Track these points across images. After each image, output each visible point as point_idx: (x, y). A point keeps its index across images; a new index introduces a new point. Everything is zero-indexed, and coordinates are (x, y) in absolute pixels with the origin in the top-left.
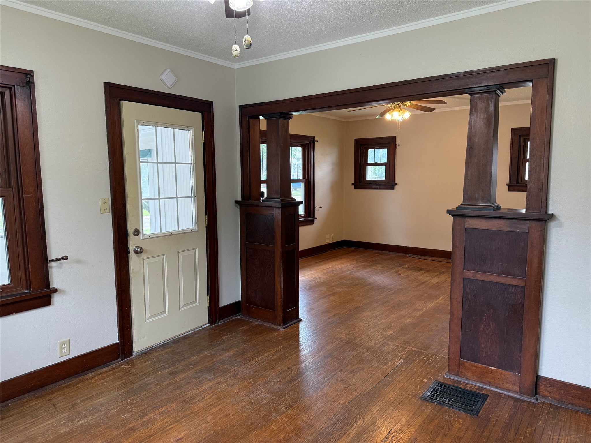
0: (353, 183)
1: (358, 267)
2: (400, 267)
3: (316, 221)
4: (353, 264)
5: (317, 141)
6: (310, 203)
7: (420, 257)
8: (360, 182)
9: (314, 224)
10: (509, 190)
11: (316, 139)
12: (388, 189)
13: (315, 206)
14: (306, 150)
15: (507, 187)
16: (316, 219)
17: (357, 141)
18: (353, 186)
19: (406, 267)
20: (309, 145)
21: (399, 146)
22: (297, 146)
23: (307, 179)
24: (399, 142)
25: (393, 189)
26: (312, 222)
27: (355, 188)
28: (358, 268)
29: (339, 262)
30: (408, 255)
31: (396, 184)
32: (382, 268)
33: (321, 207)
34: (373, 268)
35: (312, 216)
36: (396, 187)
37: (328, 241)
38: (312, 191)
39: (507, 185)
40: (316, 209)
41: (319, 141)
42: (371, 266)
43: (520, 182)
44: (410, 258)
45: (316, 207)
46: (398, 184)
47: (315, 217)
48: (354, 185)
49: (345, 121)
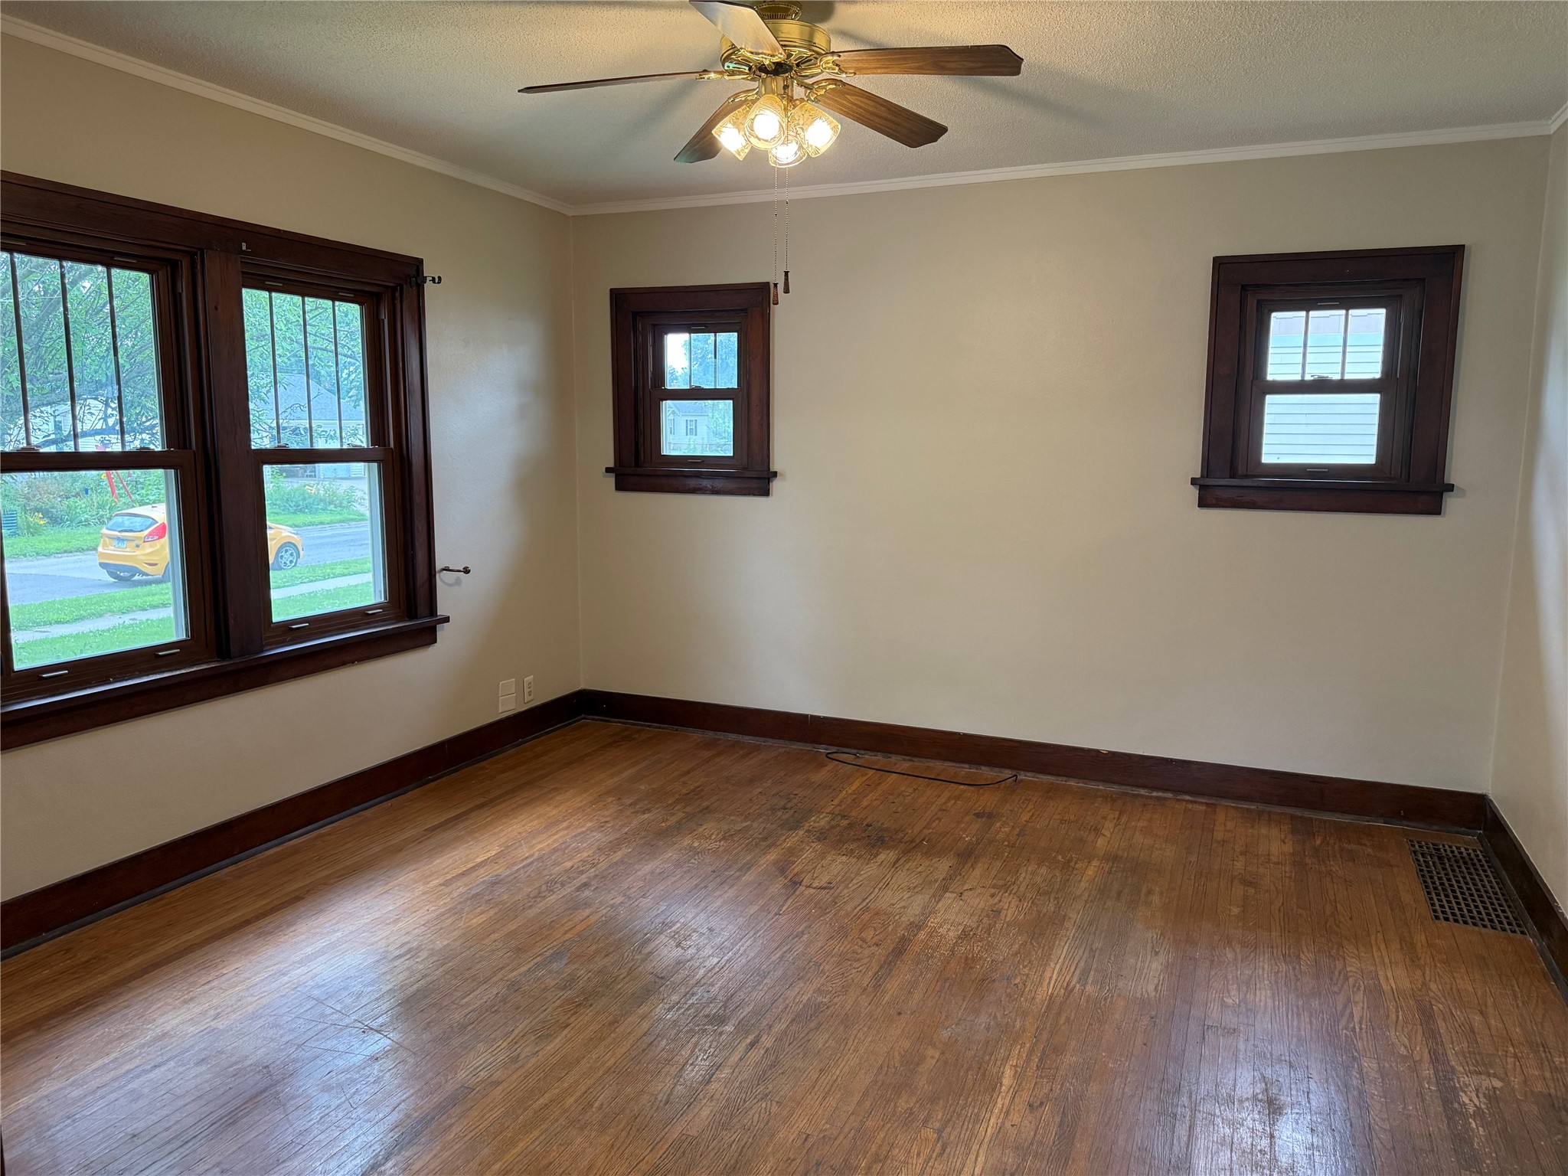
0: (611, 464)
1: (615, 846)
2: (796, 827)
3: (443, 632)
4: (601, 826)
5: (433, 280)
6: (414, 556)
7: (868, 757)
8: (637, 465)
9: (436, 642)
10: (1203, 503)
11: (428, 271)
12: (745, 495)
13: (439, 565)
14: (384, 316)
15: (1194, 492)
16: (446, 620)
17: (620, 299)
18: (611, 480)
19: (822, 823)
20: (397, 295)
21: (787, 291)
22: (334, 294)
23: (392, 445)
24: (786, 273)
25: (766, 493)
26: (425, 636)
27: (620, 487)
28: (619, 855)
29: (538, 817)
30: (822, 750)
31: (775, 474)
32: (724, 838)
33: (466, 571)
34: (687, 842)
35: (422, 608)
36: (776, 486)
37: (508, 703)
38: (418, 499)
39: (1194, 482)
40: (442, 581)
41: (440, 278)
42: (678, 829)
43: (1241, 470)
44: (831, 765)
45: (447, 569)
46: (781, 475)
47: (441, 611)
48: (614, 475)
49: (570, 213)
